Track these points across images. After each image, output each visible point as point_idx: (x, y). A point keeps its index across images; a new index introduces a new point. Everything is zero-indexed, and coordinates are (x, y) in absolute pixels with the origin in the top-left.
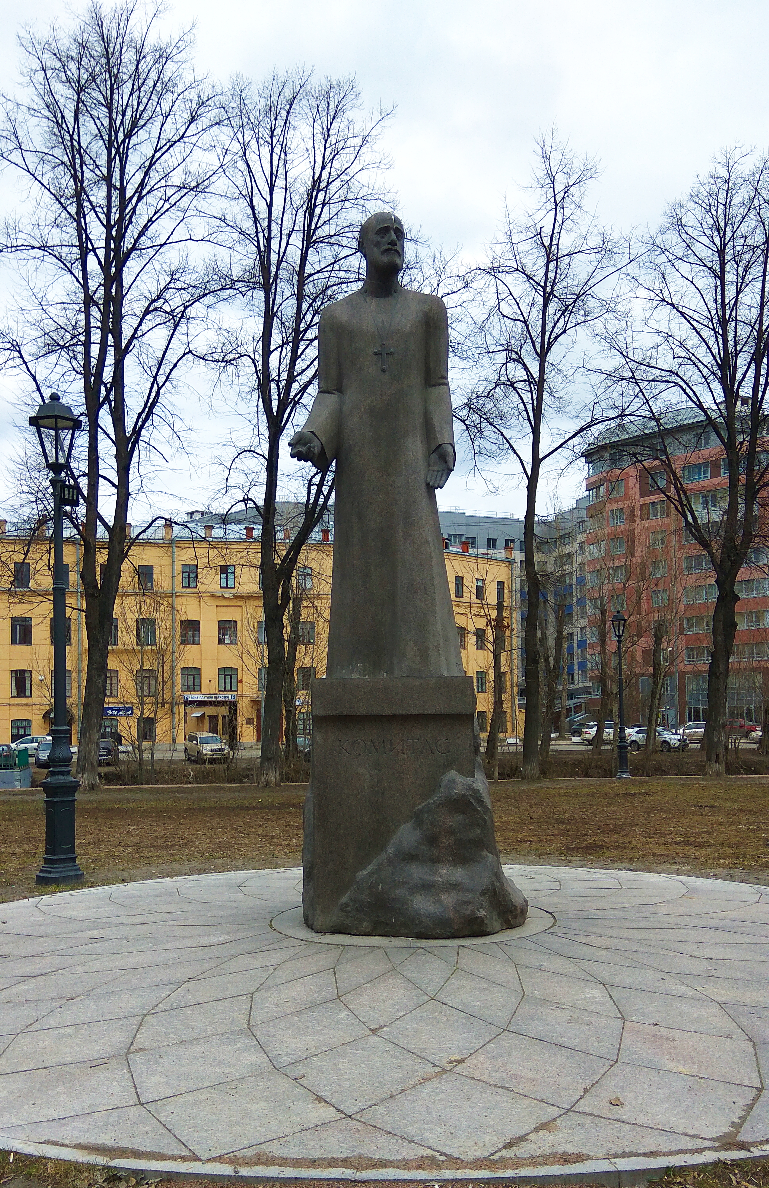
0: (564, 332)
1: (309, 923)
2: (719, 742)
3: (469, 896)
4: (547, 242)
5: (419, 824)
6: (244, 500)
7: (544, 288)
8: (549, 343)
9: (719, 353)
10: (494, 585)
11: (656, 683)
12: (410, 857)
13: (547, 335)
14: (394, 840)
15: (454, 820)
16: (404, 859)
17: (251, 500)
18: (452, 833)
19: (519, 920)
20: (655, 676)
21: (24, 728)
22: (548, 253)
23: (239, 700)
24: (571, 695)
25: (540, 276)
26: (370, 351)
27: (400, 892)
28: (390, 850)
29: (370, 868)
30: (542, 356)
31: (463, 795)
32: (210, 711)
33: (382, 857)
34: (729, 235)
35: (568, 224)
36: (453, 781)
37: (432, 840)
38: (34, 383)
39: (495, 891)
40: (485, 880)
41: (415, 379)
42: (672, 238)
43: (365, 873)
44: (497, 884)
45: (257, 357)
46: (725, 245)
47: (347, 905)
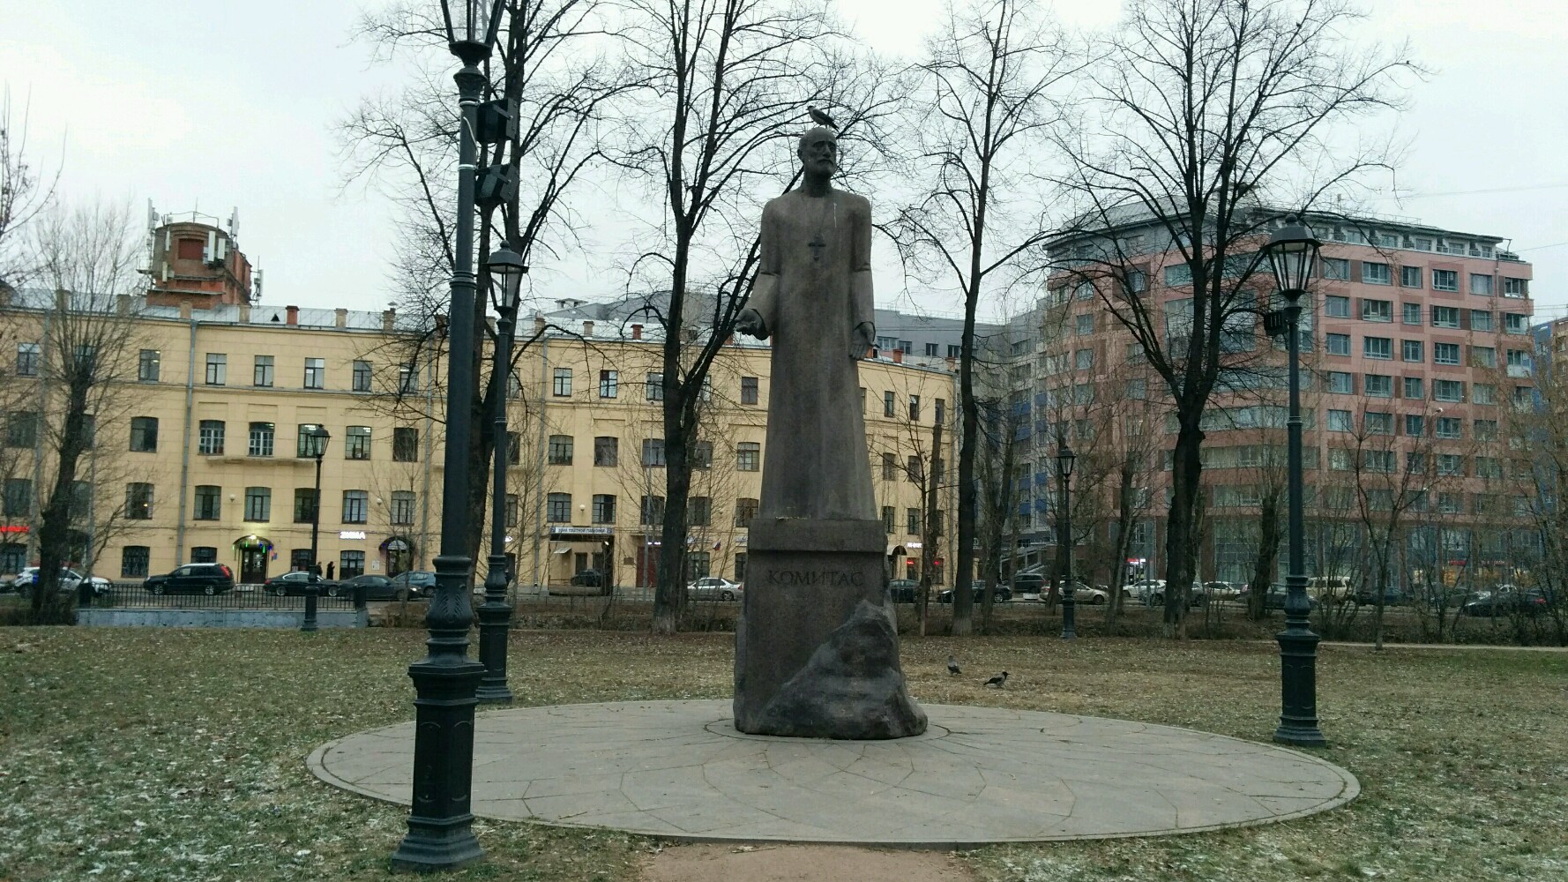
0: (1011, 134)
1: (740, 727)
2: (1179, 600)
3: (874, 705)
4: (993, 36)
5: (835, 644)
6: (645, 308)
7: (990, 86)
8: (994, 146)
9: (1184, 161)
10: (933, 405)
11: (1123, 530)
12: (828, 672)
13: (991, 139)
14: (815, 656)
15: (864, 642)
16: (821, 673)
17: (653, 308)
18: (863, 652)
19: (918, 730)
20: (1122, 521)
21: (356, 561)
22: (995, 50)
23: (617, 535)
24: (1025, 541)
25: (984, 74)
26: (806, 242)
27: (818, 701)
28: (811, 665)
29: (794, 680)
30: (986, 160)
31: (874, 621)
32: (578, 547)
33: (804, 671)
34: (1196, 33)
35: (1018, 16)
36: (865, 608)
37: (846, 658)
38: (418, 174)
39: (897, 700)
40: (889, 692)
41: (843, 265)
42: (1132, 37)
43: (789, 684)
44: (899, 696)
45: (667, 150)
46: (1193, 43)
47: (772, 710)
